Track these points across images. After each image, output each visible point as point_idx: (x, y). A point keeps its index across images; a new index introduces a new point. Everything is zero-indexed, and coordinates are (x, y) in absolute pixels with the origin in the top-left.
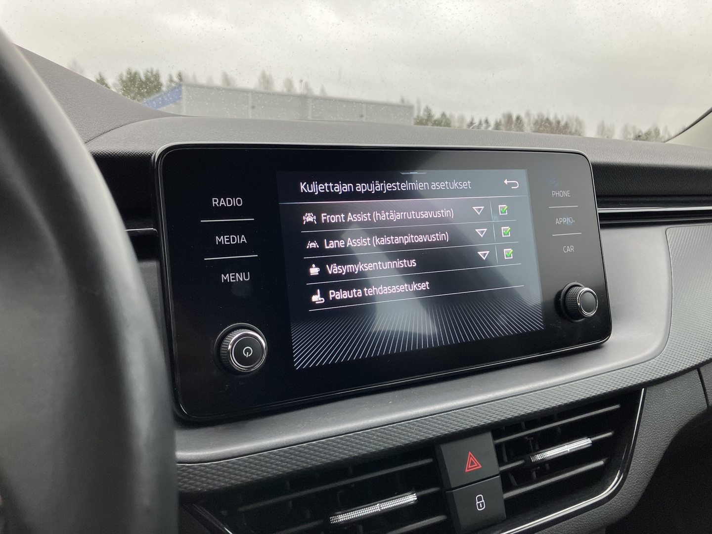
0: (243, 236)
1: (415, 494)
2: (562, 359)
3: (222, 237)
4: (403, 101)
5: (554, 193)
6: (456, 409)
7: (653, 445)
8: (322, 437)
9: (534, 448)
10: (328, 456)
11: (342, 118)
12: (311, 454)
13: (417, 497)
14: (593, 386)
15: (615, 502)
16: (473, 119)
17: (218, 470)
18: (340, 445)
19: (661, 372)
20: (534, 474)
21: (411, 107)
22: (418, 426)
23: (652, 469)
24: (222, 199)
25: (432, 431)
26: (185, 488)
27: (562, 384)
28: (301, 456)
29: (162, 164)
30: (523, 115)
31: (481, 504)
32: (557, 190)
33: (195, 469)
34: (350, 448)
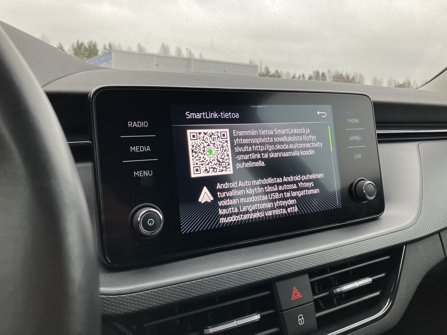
0: (148, 146)
1: (259, 314)
2: (354, 227)
3: (134, 147)
4: (251, 62)
5: (349, 120)
6: (286, 260)
7: (411, 282)
8: (199, 278)
9: (335, 284)
10: (203, 290)
11: (213, 72)
12: (192, 289)
13: (260, 316)
14: (373, 244)
15: (387, 318)
16: (295, 74)
17: (131, 300)
18: (211, 283)
19: (416, 235)
20: (335, 301)
21: (256, 67)
22: (262, 270)
23: (410, 297)
24: (135, 122)
25: (271, 273)
26: (109, 312)
27: (354, 243)
28: (185, 291)
29: (95, 99)
30: (326, 72)
31: (301, 321)
32: (351, 118)
33: (116, 299)
34: (217, 285)
